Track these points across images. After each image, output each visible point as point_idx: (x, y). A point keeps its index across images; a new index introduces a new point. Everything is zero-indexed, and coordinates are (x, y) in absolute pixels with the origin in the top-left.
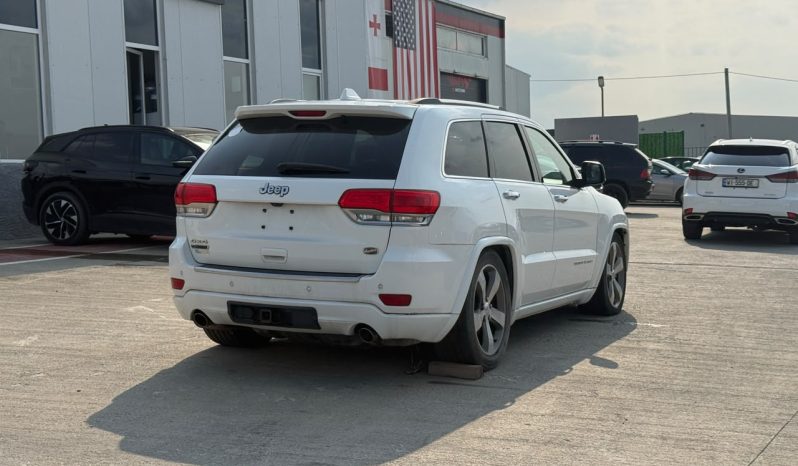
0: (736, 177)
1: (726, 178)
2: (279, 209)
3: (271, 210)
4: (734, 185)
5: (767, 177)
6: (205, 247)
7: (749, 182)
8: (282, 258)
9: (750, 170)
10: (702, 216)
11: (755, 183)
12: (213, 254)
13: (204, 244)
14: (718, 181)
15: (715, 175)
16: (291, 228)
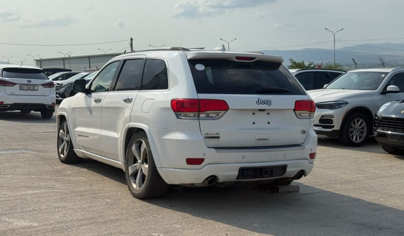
0: (27, 85)
1: (21, 85)
2: (261, 112)
3: (257, 113)
4: (26, 89)
5: (42, 85)
6: (218, 137)
7: (33, 88)
8: (267, 139)
9: (34, 81)
10: (9, 106)
11: (36, 88)
12: (223, 141)
13: (216, 136)
14: (17, 87)
15: (16, 84)
16: (269, 123)
